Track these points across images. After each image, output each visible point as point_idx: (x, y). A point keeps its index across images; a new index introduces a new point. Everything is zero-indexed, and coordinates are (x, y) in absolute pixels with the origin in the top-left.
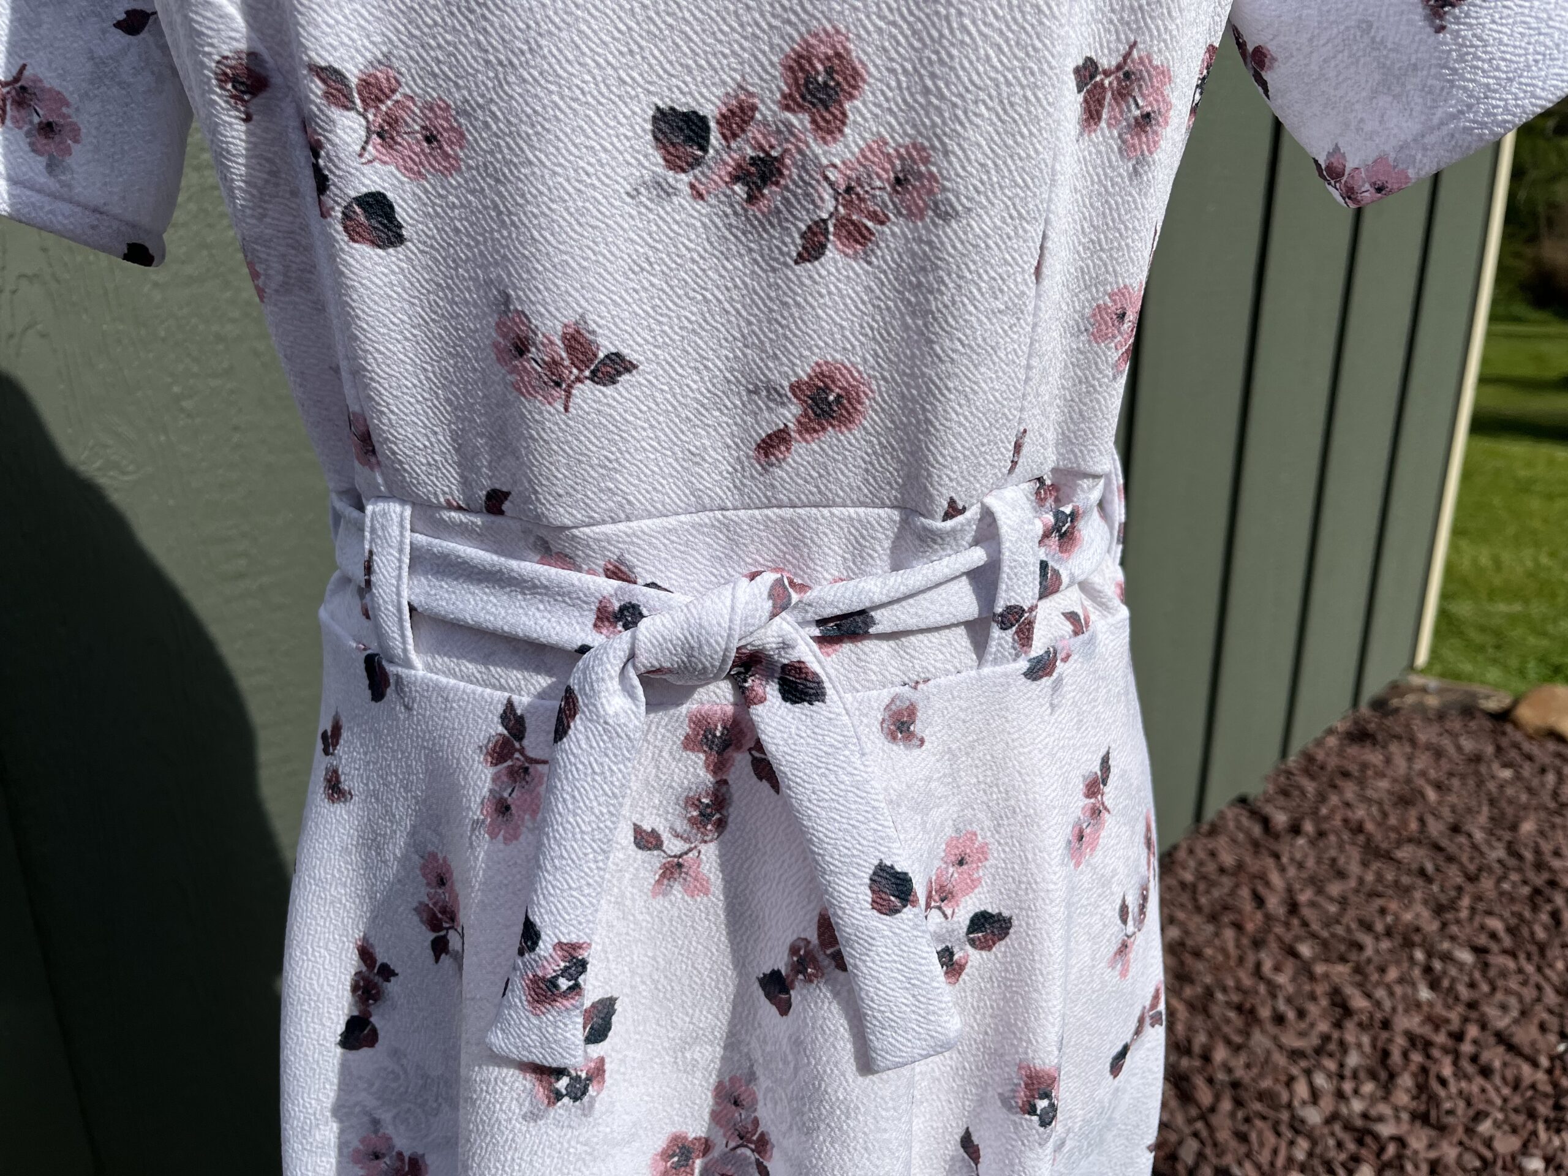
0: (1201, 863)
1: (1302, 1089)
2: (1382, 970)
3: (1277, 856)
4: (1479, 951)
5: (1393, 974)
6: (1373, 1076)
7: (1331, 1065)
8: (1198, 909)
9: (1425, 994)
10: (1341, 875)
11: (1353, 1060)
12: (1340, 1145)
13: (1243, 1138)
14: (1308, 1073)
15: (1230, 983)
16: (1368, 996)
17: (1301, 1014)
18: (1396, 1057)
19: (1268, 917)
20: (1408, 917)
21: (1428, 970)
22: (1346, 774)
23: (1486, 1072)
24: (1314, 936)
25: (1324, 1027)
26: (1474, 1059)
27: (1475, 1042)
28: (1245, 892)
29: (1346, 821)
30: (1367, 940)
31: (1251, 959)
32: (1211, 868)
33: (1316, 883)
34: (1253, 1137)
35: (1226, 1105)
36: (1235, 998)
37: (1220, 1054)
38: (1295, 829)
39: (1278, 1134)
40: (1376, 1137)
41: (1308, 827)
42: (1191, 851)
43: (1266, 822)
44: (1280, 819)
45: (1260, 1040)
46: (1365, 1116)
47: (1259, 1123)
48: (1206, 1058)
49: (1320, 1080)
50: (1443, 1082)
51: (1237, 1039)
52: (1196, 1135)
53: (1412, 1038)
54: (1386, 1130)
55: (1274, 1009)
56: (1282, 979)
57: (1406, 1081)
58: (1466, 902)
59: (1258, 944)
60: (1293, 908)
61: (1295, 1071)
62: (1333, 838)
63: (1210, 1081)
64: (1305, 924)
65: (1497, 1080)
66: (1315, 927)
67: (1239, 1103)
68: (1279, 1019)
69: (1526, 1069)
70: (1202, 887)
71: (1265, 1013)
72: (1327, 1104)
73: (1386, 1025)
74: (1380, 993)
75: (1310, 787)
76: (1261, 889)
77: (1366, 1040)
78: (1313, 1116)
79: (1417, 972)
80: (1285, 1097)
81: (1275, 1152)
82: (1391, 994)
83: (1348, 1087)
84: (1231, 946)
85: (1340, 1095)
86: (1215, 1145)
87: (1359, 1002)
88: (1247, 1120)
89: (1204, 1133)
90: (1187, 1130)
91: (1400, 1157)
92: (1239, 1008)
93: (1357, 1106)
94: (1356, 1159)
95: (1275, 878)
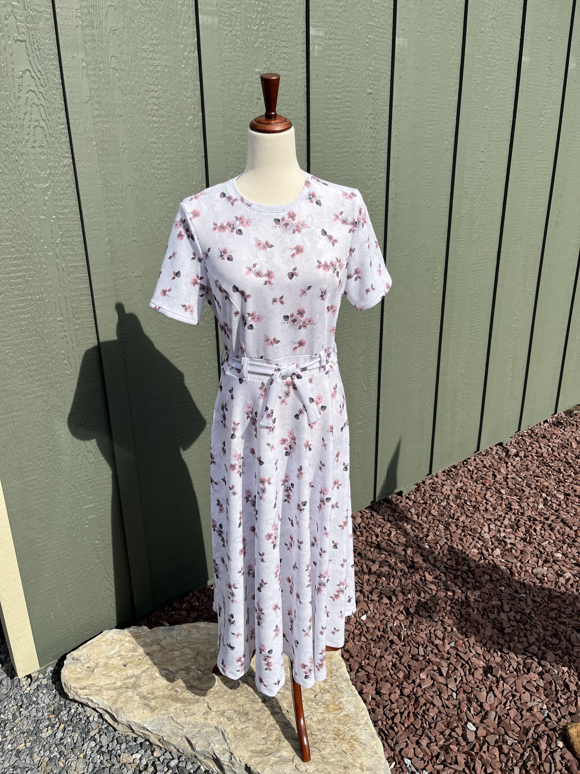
0: (477, 464)
1: (486, 529)
2: (528, 498)
3: (506, 463)
4: (567, 495)
5: (532, 499)
6: (512, 527)
7: (498, 523)
8: (472, 478)
9: (541, 506)
10: (528, 470)
11: (506, 522)
12: (492, 544)
13: (461, 540)
14: (489, 525)
15: (474, 499)
16: (520, 506)
17: (495, 509)
18: (522, 522)
19: (495, 481)
20: (546, 484)
21: (546, 499)
22: (544, 437)
23: (552, 529)
24: (508, 487)
25: (500, 513)
26: (550, 526)
27: (552, 521)
28: (491, 474)
29: (537, 452)
30: (527, 490)
31: (483, 493)
32: (481, 465)
33: (517, 473)
34: (464, 540)
35: (460, 531)
36: (474, 504)
37: (463, 518)
38: (517, 455)
39: (473, 540)
40: (506, 543)
41: (522, 454)
42: (475, 460)
43: (507, 452)
44: (513, 451)
45: (477, 514)
46: (505, 537)
47: (468, 537)
48: (457, 519)
49: (492, 526)
50: (535, 530)
51: (470, 515)
52: (446, 538)
53: (529, 519)
54: (509, 541)
55: (486, 508)
56: (491, 499)
57: (523, 529)
58: (571, 480)
59: (487, 489)
60: (506, 479)
61: (486, 524)
62: (530, 458)
63: (457, 526)
64: (507, 484)
65: (556, 532)
66: (510, 484)
67: (463, 531)
68: (486, 510)
69: (568, 529)
70: (475, 471)
71: (482, 508)
72: (493, 533)
73: (522, 514)
74: (524, 505)
75: (528, 441)
76: (496, 473)
77: (513, 517)
78: (487, 536)
79: (541, 500)
80: (479, 530)
81: (470, 544)
82: (528, 505)
83: (501, 529)
84: (478, 490)
85: (499, 531)
86: (452, 541)
87: (515, 506)
88: (464, 536)
89: (449, 538)
90: (444, 537)
91: (511, 548)
92: (474, 507)
93: (503, 534)
94: (496, 548)
95: (503, 470)
